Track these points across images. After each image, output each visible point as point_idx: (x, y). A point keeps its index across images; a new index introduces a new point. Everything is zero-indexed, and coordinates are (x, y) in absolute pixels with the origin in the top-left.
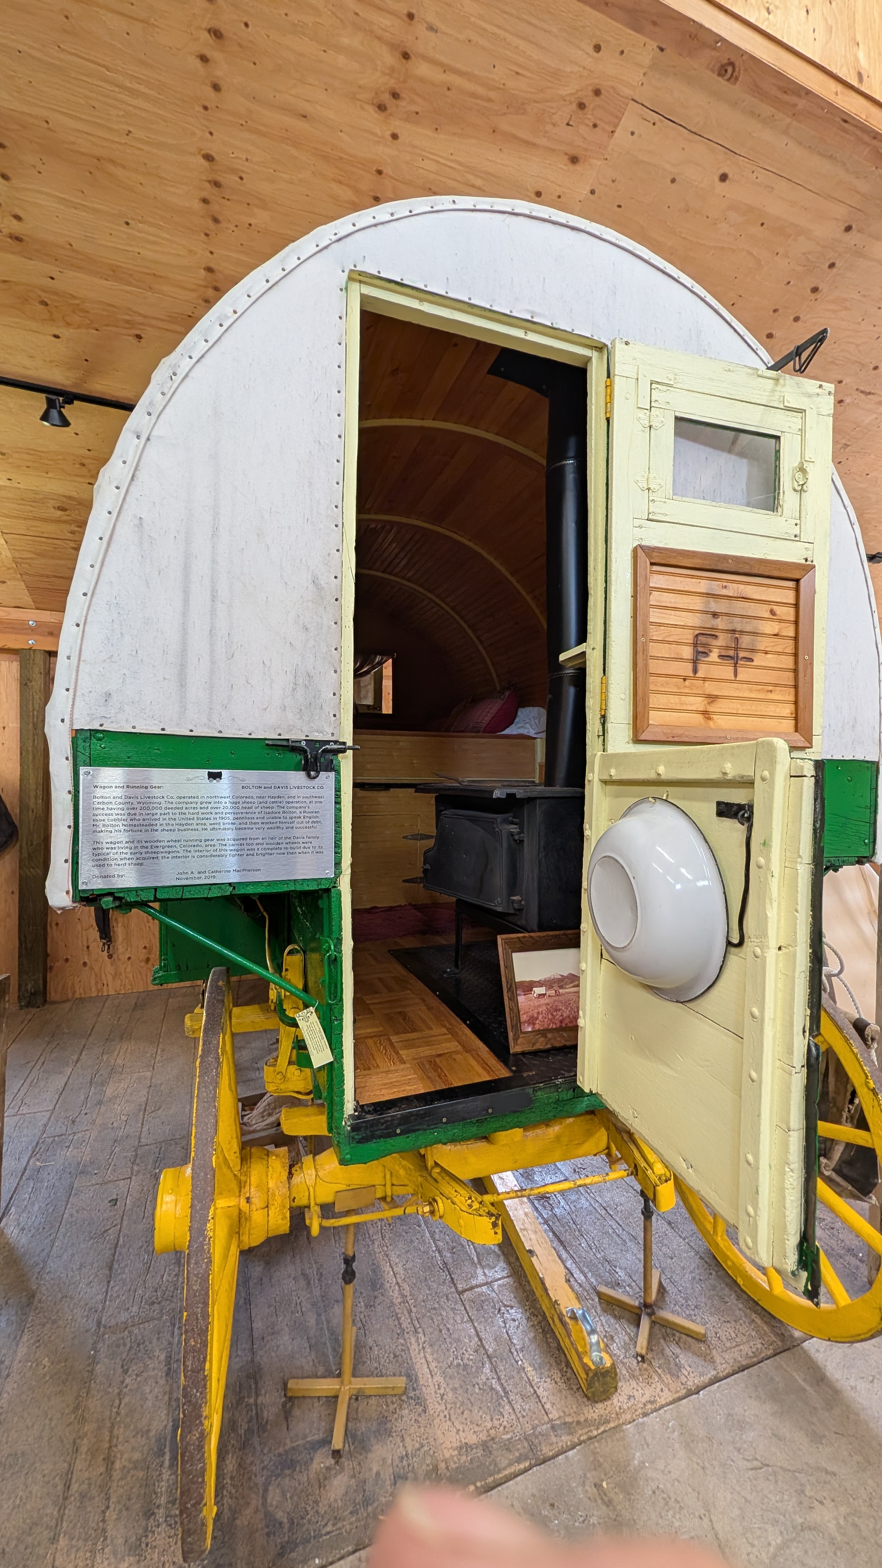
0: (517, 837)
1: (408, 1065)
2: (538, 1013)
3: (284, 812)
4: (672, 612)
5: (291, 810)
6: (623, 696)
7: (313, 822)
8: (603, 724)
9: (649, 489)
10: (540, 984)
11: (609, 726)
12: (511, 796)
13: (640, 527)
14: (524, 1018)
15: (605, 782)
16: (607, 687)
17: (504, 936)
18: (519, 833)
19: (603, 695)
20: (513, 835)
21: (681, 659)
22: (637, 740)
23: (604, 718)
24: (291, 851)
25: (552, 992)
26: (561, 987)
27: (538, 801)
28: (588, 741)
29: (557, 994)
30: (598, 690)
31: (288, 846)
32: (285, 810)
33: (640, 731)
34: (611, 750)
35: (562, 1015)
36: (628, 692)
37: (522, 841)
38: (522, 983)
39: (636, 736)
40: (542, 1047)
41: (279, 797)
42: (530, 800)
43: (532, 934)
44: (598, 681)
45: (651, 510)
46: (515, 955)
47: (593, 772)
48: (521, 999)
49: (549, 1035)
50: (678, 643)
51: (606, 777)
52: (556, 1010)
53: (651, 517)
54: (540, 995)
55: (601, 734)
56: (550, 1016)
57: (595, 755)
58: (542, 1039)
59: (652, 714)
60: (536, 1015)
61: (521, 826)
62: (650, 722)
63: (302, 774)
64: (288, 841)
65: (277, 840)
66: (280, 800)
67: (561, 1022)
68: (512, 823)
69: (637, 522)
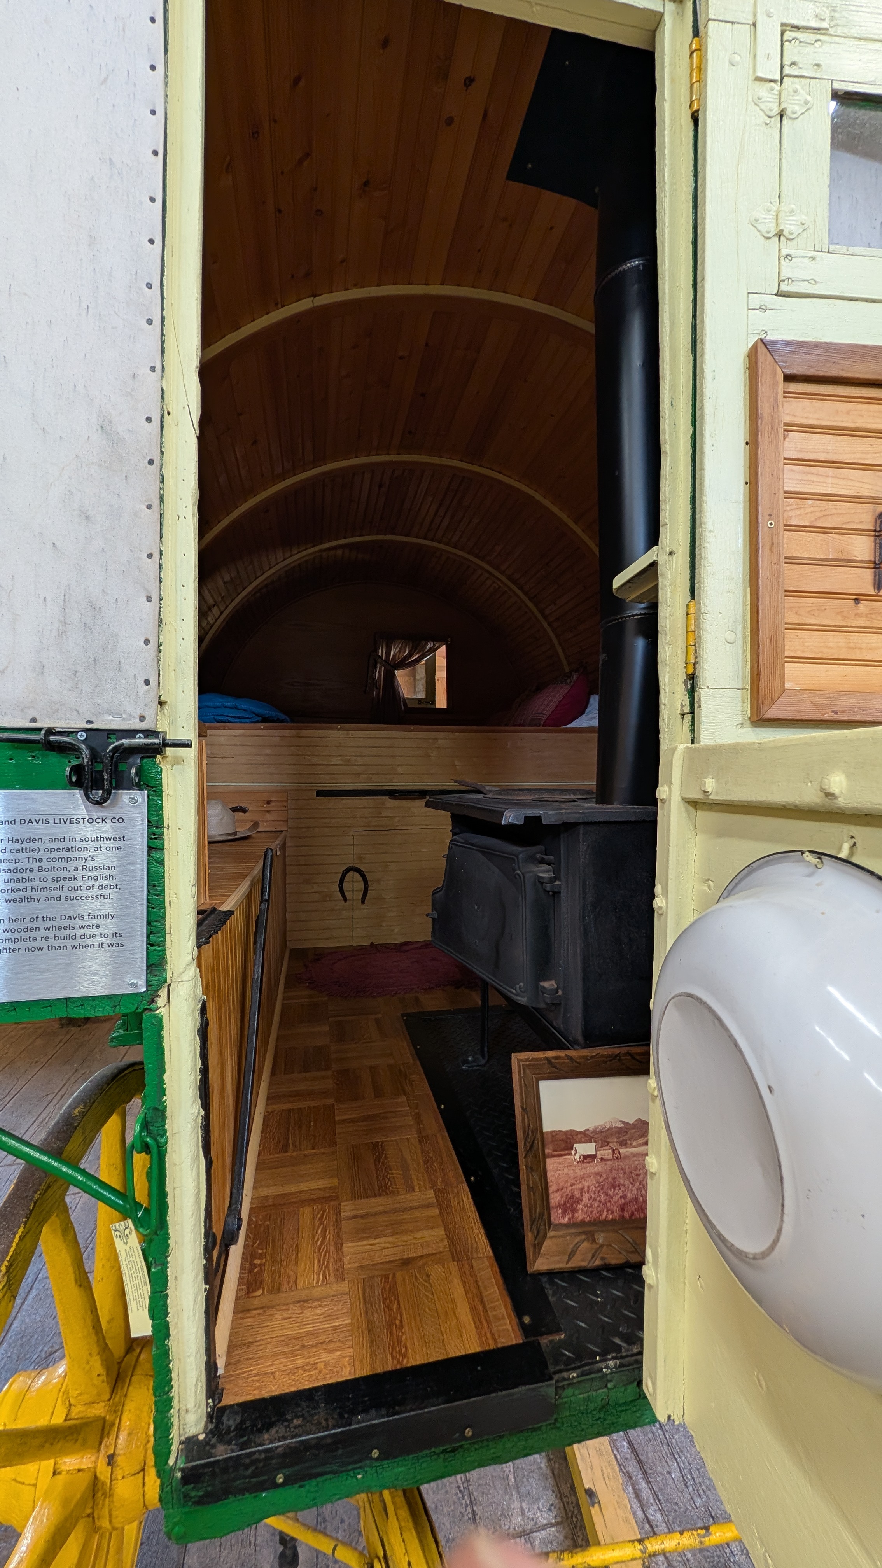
0: (548, 886)
1: (345, 1286)
2: (582, 1190)
3: (40, 869)
4: (830, 471)
5: (57, 865)
6: (730, 636)
7: (101, 887)
8: (692, 692)
9: (779, 235)
10: (586, 1136)
11: (704, 695)
12: (533, 822)
13: (763, 309)
14: (555, 1198)
15: (694, 804)
16: (697, 621)
17: (523, 1056)
18: (552, 880)
19: (691, 637)
20: (542, 883)
21: (848, 562)
22: (759, 720)
23: (692, 679)
24: (56, 944)
25: (606, 1153)
26: (623, 1144)
27: (581, 830)
28: (663, 725)
29: (617, 1158)
30: (680, 631)
31: (51, 934)
32: (44, 865)
33: (768, 702)
34: (706, 738)
35: (624, 1196)
36: (740, 628)
37: (556, 894)
38: (554, 1134)
39: (758, 711)
40: (584, 1264)
41: (30, 840)
42: (568, 827)
43: (572, 1053)
44: (680, 612)
45: (785, 274)
46: (544, 1085)
47: (670, 784)
48: (551, 1164)
49: (601, 1238)
50: (842, 531)
51: (697, 795)
52: (614, 1186)
53: (784, 287)
54: (586, 1157)
55: (687, 709)
56: (603, 1198)
57: (675, 749)
58: (585, 1245)
59: (790, 669)
60: (577, 1194)
61: (556, 866)
62: (787, 685)
63: (78, 793)
64: (49, 924)
65: (27, 923)
66: (32, 845)
67: (622, 1209)
68: (542, 862)
69: (756, 301)
